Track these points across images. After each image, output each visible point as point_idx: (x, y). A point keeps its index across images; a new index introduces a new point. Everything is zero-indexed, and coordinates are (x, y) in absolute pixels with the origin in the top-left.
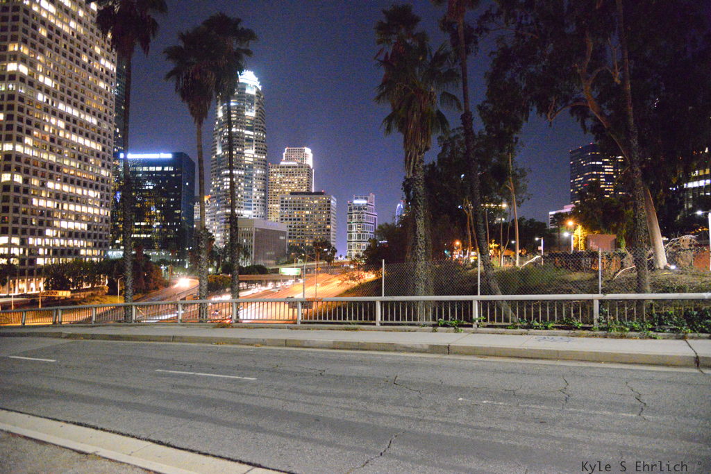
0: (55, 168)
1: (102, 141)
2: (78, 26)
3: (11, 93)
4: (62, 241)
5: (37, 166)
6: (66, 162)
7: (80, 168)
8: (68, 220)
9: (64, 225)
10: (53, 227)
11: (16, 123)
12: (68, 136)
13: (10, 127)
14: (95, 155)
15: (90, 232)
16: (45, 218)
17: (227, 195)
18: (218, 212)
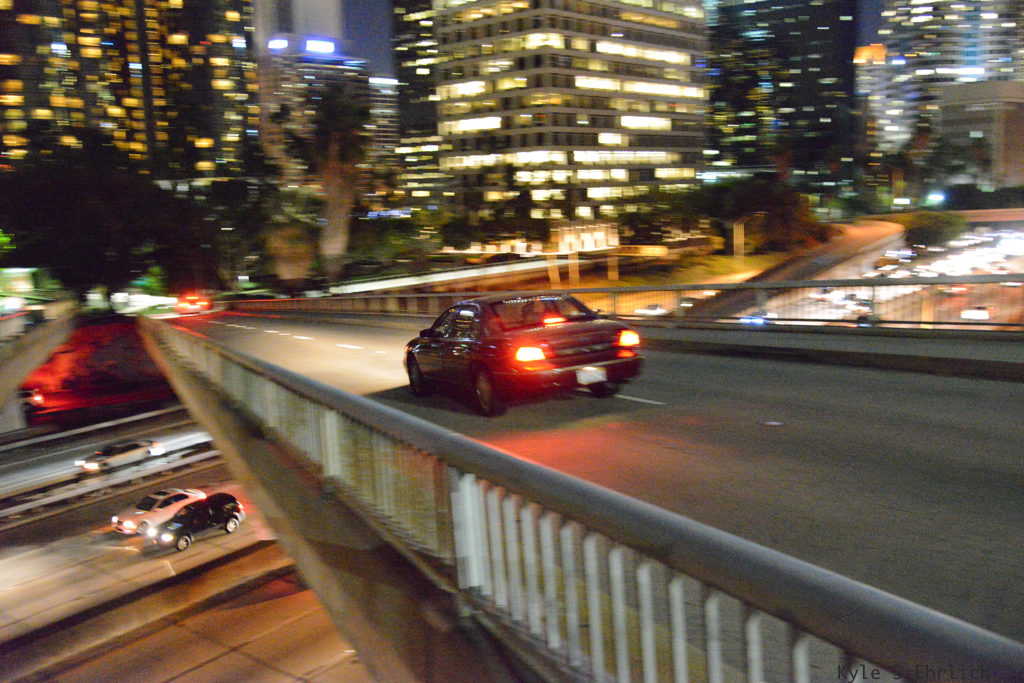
4: (631, 154)
8: (639, 113)
10: (615, 129)
15: (676, 133)
16: (600, 112)
17: (921, 38)
18: (903, 78)
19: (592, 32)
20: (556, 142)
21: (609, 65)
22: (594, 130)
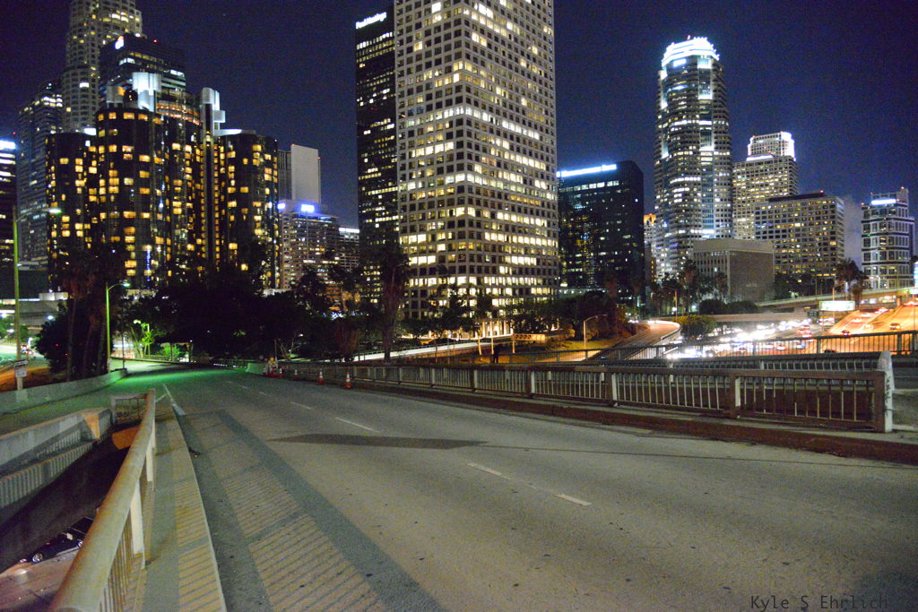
0: (503, 197)
1: (545, 159)
2: (515, 26)
3: (460, 117)
4: (514, 278)
5: (487, 196)
6: (513, 188)
7: (526, 193)
8: (518, 254)
9: (515, 260)
10: (505, 264)
11: (466, 150)
12: (512, 157)
13: (460, 156)
14: (540, 176)
15: (539, 267)
16: (497, 254)
17: (679, 211)
18: (667, 235)
19: (493, 206)
20: (472, 271)
21: (501, 226)
22: (494, 265)
